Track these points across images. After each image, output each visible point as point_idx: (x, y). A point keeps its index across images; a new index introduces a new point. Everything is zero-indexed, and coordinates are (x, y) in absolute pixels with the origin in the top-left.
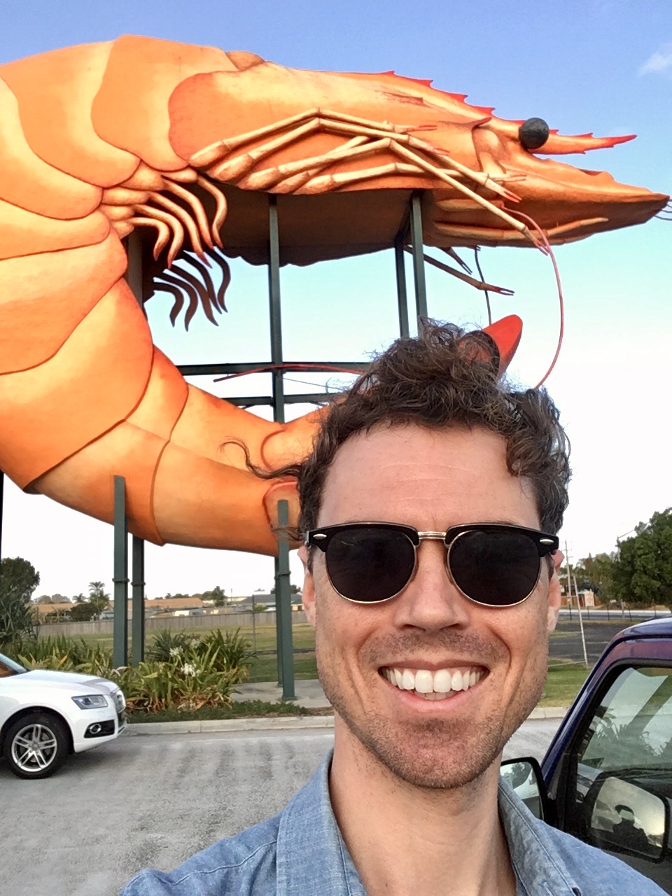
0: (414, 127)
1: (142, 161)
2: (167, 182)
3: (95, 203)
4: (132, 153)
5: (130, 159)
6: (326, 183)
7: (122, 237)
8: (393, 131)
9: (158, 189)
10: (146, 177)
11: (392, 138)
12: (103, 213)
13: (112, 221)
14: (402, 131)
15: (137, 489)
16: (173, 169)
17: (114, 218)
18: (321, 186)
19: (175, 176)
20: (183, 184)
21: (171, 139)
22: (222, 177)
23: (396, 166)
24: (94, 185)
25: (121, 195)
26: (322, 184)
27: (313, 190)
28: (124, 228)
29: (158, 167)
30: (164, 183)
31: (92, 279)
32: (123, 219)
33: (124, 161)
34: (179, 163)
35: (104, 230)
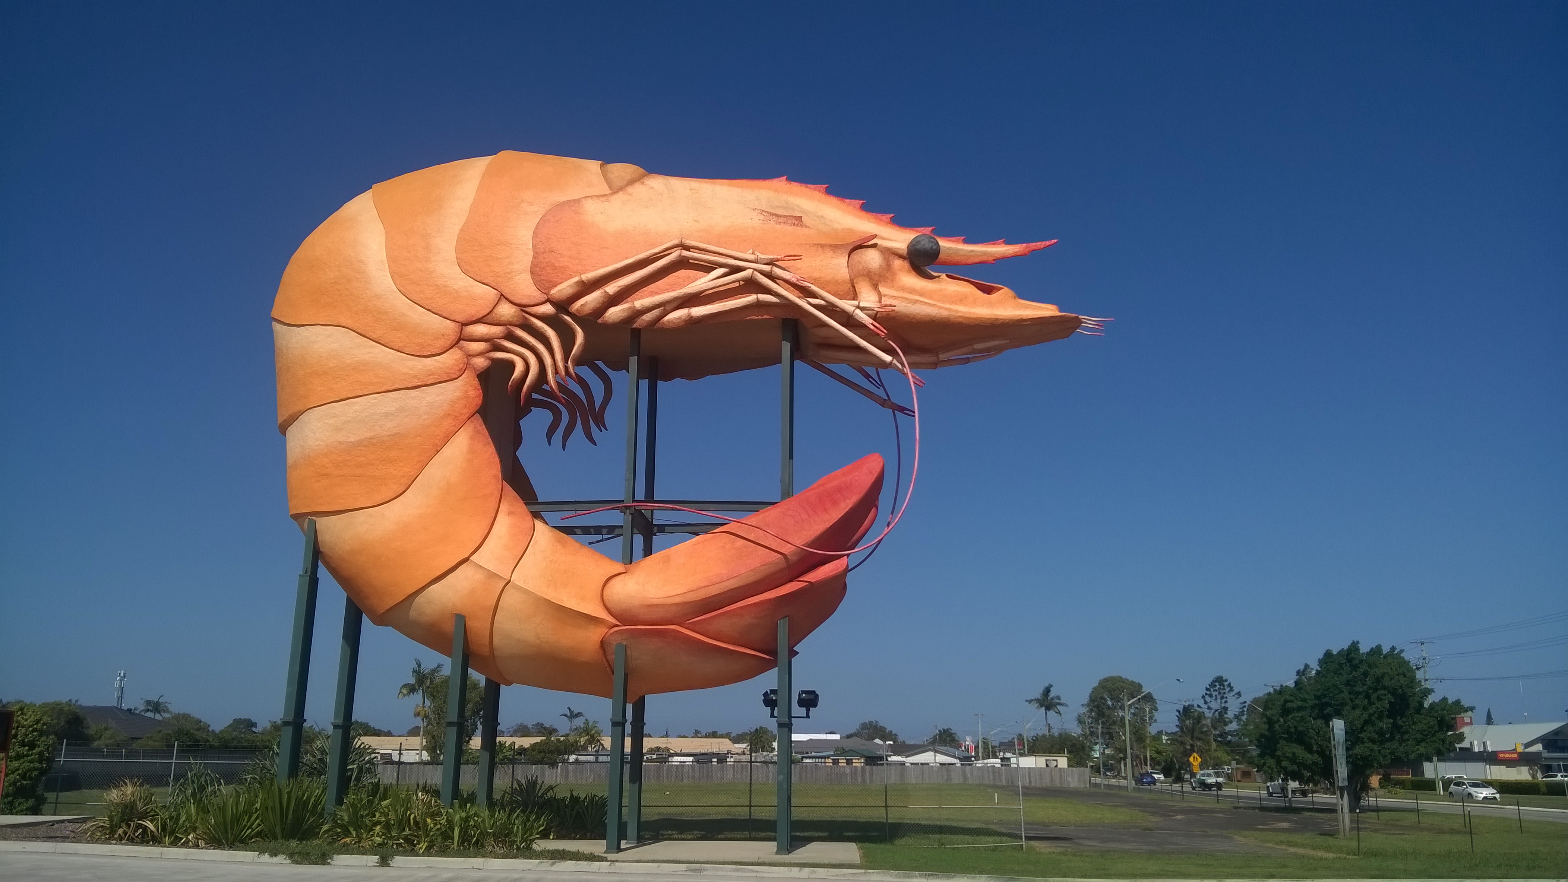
0: (779, 257)
1: (502, 295)
2: (527, 316)
3: (453, 338)
4: (493, 287)
5: (490, 294)
6: (683, 318)
7: (478, 373)
8: (756, 262)
9: (518, 323)
10: (506, 311)
11: (755, 269)
12: (461, 349)
13: (469, 356)
14: (765, 262)
15: (478, 626)
16: (533, 303)
17: (471, 353)
18: (679, 320)
19: (534, 310)
20: (542, 318)
21: (533, 272)
22: (579, 313)
23: (757, 298)
24: (454, 321)
25: (481, 329)
26: (680, 318)
27: (671, 324)
28: (481, 363)
29: (518, 302)
30: (524, 317)
31: (447, 415)
32: (481, 354)
33: (485, 294)
34: (539, 296)
35: (461, 366)
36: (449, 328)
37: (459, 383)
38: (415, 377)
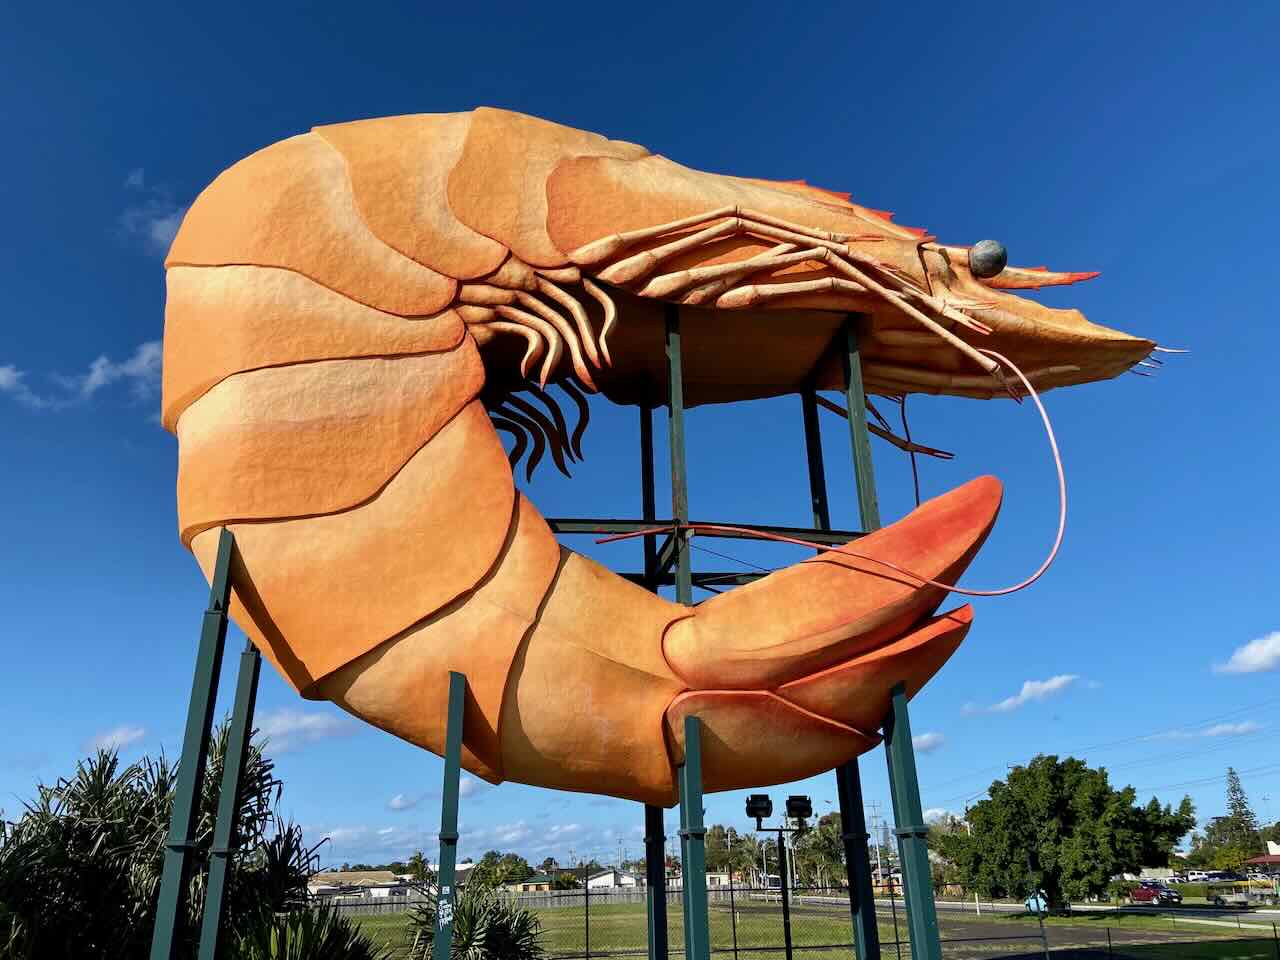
0: (855, 236)
1: (511, 252)
2: (541, 280)
4: (499, 242)
6: (748, 296)
7: (479, 346)
8: (828, 239)
9: (528, 288)
11: (827, 248)
12: (457, 313)
13: (468, 323)
14: (840, 240)
16: (550, 265)
17: (471, 320)
18: (741, 300)
19: (552, 274)
20: (563, 285)
21: (549, 229)
23: (833, 283)
24: (448, 276)
26: (744, 295)
27: (731, 303)
28: (482, 333)
29: (533, 261)
30: (537, 281)
32: (484, 322)
33: (488, 250)
35: (459, 334)
36: (438, 286)
38: (394, 343)
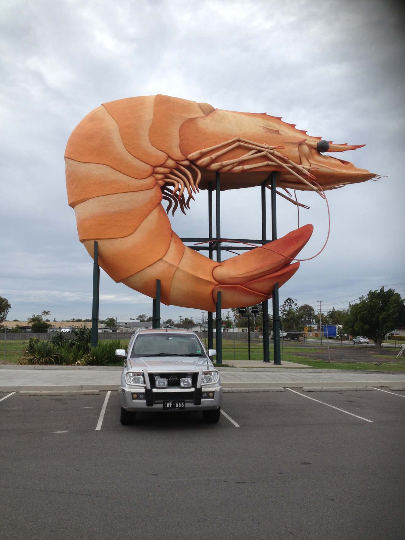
0: (276, 147)
1: (169, 156)
2: (178, 165)
3: (150, 172)
4: (165, 153)
5: (164, 155)
6: (241, 169)
7: (161, 187)
9: (175, 168)
10: (170, 163)
11: (267, 152)
12: (154, 177)
13: (157, 180)
14: (271, 149)
15: (165, 284)
16: (181, 160)
17: (157, 178)
18: (238, 170)
19: (181, 163)
20: (185, 166)
21: (180, 147)
23: (268, 163)
24: (151, 165)
25: (161, 170)
27: (236, 171)
28: (161, 183)
29: (175, 159)
31: (149, 203)
32: (161, 179)
33: (162, 156)
34: (183, 158)
35: (154, 184)
36: (148, 168)
37: (153, 190)
38: (136, 187)
